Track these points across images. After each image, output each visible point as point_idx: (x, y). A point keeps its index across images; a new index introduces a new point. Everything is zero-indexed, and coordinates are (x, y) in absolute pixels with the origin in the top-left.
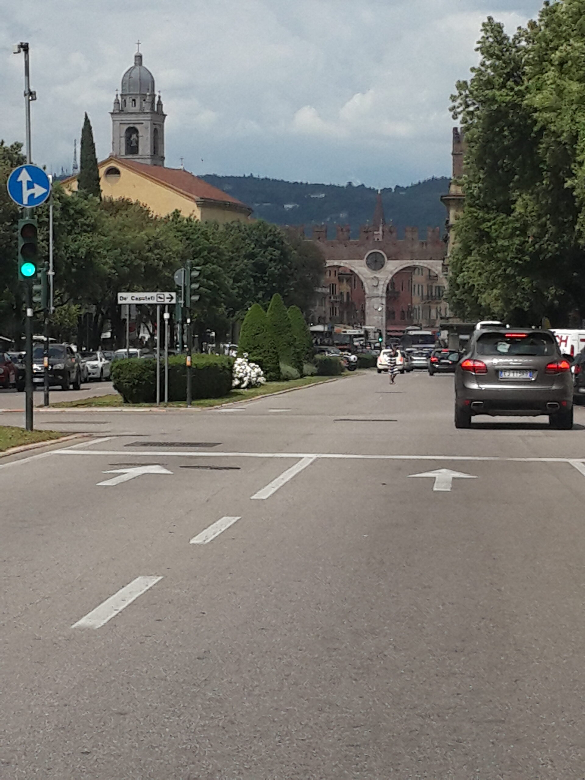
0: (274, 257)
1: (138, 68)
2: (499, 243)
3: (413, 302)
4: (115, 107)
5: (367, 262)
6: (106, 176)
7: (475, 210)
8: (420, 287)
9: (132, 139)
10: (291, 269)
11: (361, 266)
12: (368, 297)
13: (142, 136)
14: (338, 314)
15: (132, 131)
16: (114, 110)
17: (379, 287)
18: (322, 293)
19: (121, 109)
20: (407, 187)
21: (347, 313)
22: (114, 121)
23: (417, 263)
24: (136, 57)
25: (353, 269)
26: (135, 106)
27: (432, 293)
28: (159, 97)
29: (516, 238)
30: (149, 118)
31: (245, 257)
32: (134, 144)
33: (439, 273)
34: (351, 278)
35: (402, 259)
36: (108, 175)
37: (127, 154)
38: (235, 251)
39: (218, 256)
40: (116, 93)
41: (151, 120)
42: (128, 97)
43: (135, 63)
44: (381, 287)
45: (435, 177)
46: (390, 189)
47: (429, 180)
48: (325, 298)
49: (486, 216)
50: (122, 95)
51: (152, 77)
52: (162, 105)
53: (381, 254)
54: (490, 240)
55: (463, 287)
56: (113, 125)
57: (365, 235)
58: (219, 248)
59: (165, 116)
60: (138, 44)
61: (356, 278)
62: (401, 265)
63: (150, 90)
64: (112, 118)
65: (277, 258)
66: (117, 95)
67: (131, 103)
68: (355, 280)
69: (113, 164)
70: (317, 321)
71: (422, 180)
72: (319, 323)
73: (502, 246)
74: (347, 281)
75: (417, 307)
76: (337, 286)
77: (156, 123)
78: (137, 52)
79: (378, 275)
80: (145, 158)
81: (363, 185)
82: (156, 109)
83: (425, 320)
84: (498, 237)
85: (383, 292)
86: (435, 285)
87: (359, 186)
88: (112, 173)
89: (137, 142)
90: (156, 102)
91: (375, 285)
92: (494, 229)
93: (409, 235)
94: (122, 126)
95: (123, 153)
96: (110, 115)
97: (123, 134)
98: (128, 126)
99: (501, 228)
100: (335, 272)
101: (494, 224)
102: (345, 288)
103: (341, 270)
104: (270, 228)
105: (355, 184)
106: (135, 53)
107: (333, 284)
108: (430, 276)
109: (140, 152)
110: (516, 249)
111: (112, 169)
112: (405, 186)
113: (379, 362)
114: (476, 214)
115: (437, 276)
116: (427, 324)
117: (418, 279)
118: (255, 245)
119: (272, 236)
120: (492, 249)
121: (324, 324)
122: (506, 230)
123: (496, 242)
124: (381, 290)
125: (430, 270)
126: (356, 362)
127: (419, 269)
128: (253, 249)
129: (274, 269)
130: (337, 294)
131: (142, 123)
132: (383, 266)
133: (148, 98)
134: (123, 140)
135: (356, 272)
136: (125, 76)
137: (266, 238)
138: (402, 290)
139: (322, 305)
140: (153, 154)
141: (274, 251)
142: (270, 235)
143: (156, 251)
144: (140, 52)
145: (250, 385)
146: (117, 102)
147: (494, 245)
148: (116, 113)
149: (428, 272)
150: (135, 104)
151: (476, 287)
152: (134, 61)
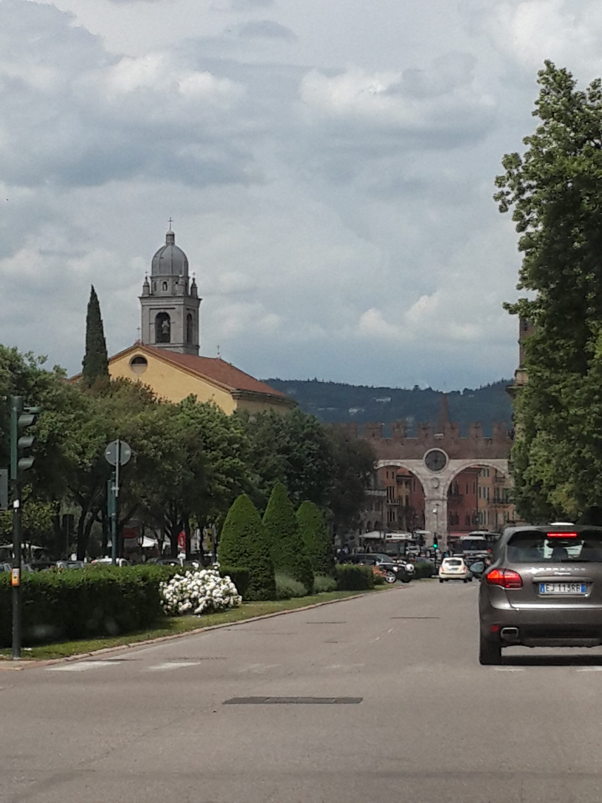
0: (312, 452)
1: (170, 247)
2: (572, 412)
3: (479, 506)
4: (144, 291)
5: (426, 461)
6: (132, 366)
7: (539, 369)
8: (486, 490)
9: (163, 326)
10: (331, 465)
11: (419, 466)
12: (427, 501)
13: (174, 323)
14: (396, 520)
15: (163, 317)
16: (143, 295)
17: (439, 489)
18: (379, 497)
19: (150, 293)
20: (477, 390)
21: (407, 518)
22: (143, 306)
23: (481, 462)
24: (167, 235)
25: (410, 469)
26: (167, 289)
27: (498, 495)
28: (194, 279)
29: (594, 405)
30: (182, 303)
31: (279, 452)
32: (165, 332)
33: (506, 472)
34: (410, 480)
35: (464, 458)
36: (133, 365)
37: (157, 342)
38: (266, 444)
39: (241, 448)
40: (145, 275)
41: (184, 304)
42: (159, 279)
43: (167, 243)
44: (441, 488)
45: (504, 379)
46: (459, 392)
47: (499, 383)
48: (382, 502)
49: (554, 376)
50: (151, 278)
51: (186, 258)
52: (196, 288)
53: (442, 453)
54: (559, 407)
55: (530, 484)
56: (143, 309)
57: (423, 432)
58: (241, 439)
59: (200, 300)
60: (171, 221)
61: (416, 481)
62: (463, 466)
63: (183, 273)
64: (142, 303)
65: (316, 452)
66: (146, 278)
67: (162, 287)
68: (414, 483)
69: (139, 353)
70: (373, 527)
71: (491, 383)
72: (375, 530)
73: (575, 415)
74: (406, 484)
75: (483, 511)
76: (395, 489)
77: (189, 308)
78: (168, 230)
79: (438, 476)
80: (177, 347)
81: (430, 389)
82: (190, 293)
83: (491, 526)
84: (569, 403)
85: (444, 494)
86: (501, 487)
87: (427, 390)
88: (139, 363)
89: (169, 329)
90: (190, 285)
91: (436, 486)
92: (565, 394)
93: (473, 432)
94: (152, 311)
95: (153, 341)
96: (138, 299)
97: (153, 320)
98: (158, 311)
99: (573, 391)
100: (393, 473)
101: (564, 387)
102: (404, 491)
103: (399, 472)
104: (307, 418)
105: (422, 388)
106: (167, 231)
107: (390, 487)
108: (496, 477)
109: (172, 341)
110: (594, 419)
111: (139, 358)
112: (474, 389)
113: (441, 571)
114: (539, 374)
115: (504, 477)
116: (493, 529)
117: (484, 481)
118: (291, 438)
119: (310, 428)
120: (561, 420)
121: (380, 530)
122: (581, 394)
123: (568, 411)
124: (442, 493)
125: (496, 471)
126: (413, 572)
127: (484, 471)
128: (288, 443)
129: (311, 465)
130: (395, 497)
131: (174, 308)
132: (443, 466)
133: (181, 280)
134: (153, 327)
135: (414, 472)
136: (155, 256)
137: (303, 430)
138: (467, 493)
139: (379, 510)
140: (186, 342)
141: (312, 445)
142: (308, 427)
143: (153, 438)
144: (172, 230)
145: (210, 609)
146: (146, 286)
147: (564, 414)
148: (146, 298)
149: (494, 472)
150: (167, 287)
151: (545, 482)
152: (165, 240)
